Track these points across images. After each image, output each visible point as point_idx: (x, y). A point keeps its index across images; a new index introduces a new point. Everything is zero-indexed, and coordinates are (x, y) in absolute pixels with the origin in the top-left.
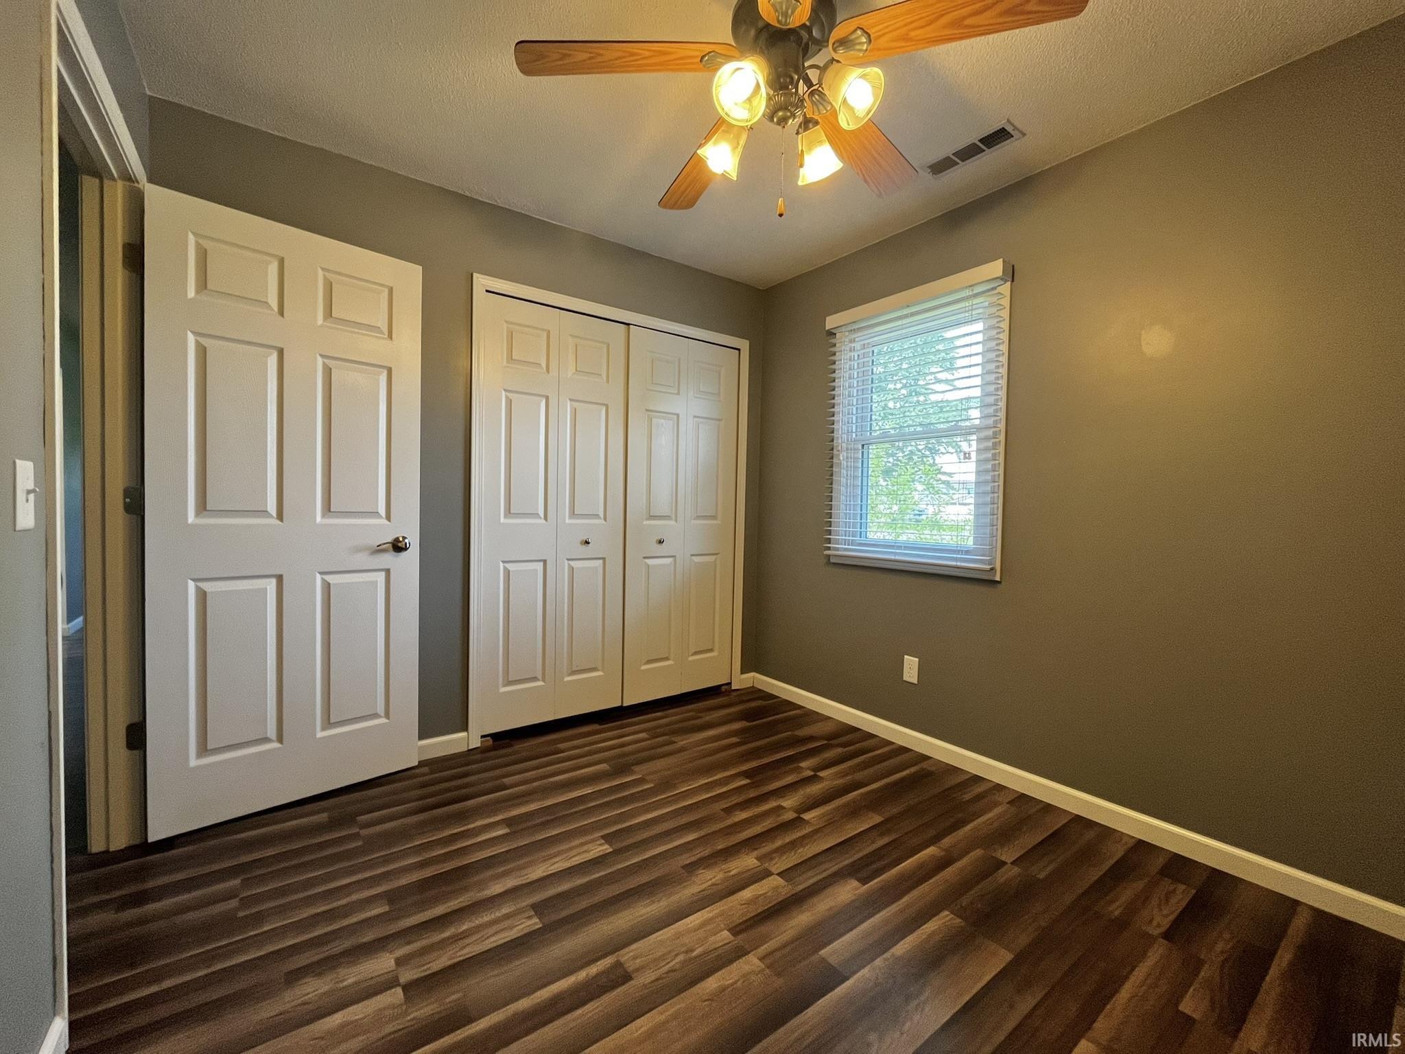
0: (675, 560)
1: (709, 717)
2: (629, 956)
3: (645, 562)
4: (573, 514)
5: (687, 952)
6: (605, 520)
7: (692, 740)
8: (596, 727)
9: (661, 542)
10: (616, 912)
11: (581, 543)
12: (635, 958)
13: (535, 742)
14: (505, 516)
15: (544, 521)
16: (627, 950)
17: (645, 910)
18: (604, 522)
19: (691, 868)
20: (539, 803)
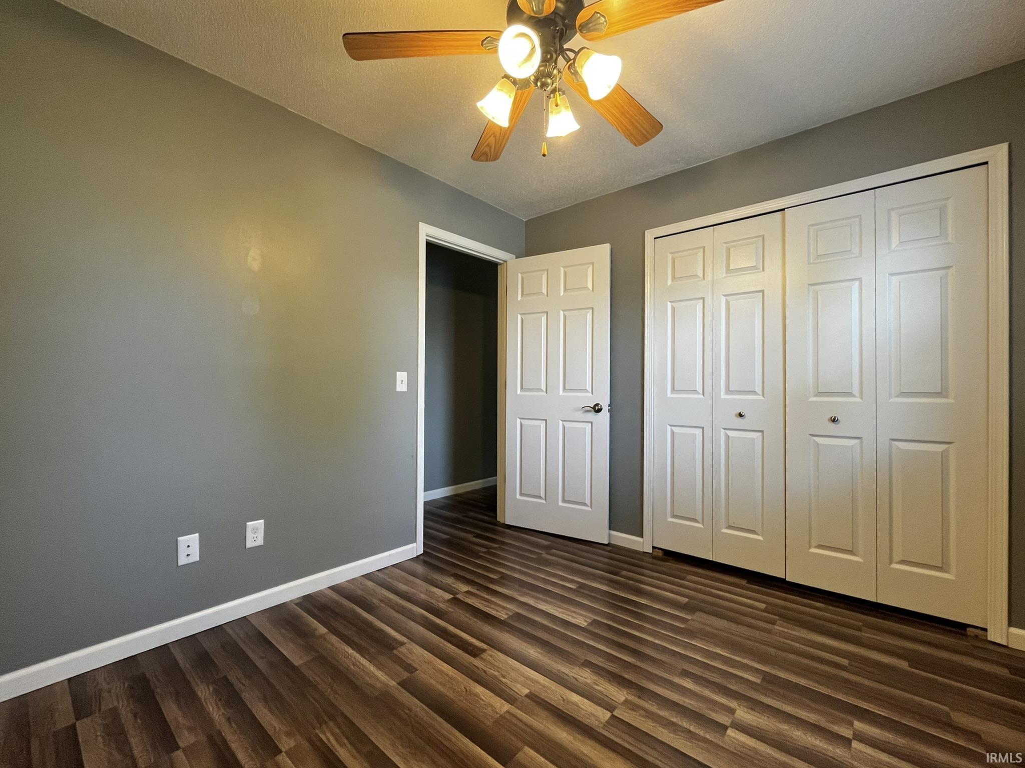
0: (862, 443)
1: (866, 635)
2: (492, 654)
3: (814, 440)
4: (728, 391)
5: (502, 675)
6: (763, 395)
7: (797, 634)
8: (744, 582)
9: (834, 420)
10: (526, 642)
11: (736, 416)
12: (491, 656)
13: (684, 568)
14: (672, 392)
15: (702, 396)
16: (495, 651)
17: (533, 652)
18: (763, 398)
19: (587, 664)
20: (612, 589)
